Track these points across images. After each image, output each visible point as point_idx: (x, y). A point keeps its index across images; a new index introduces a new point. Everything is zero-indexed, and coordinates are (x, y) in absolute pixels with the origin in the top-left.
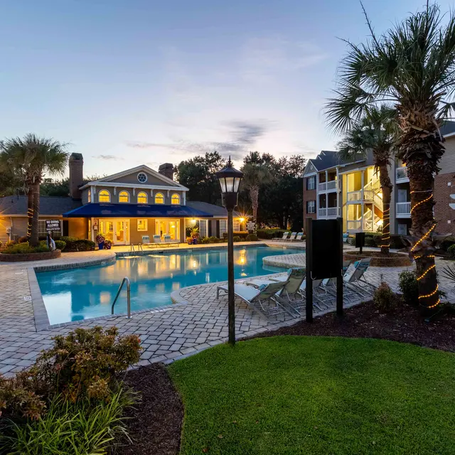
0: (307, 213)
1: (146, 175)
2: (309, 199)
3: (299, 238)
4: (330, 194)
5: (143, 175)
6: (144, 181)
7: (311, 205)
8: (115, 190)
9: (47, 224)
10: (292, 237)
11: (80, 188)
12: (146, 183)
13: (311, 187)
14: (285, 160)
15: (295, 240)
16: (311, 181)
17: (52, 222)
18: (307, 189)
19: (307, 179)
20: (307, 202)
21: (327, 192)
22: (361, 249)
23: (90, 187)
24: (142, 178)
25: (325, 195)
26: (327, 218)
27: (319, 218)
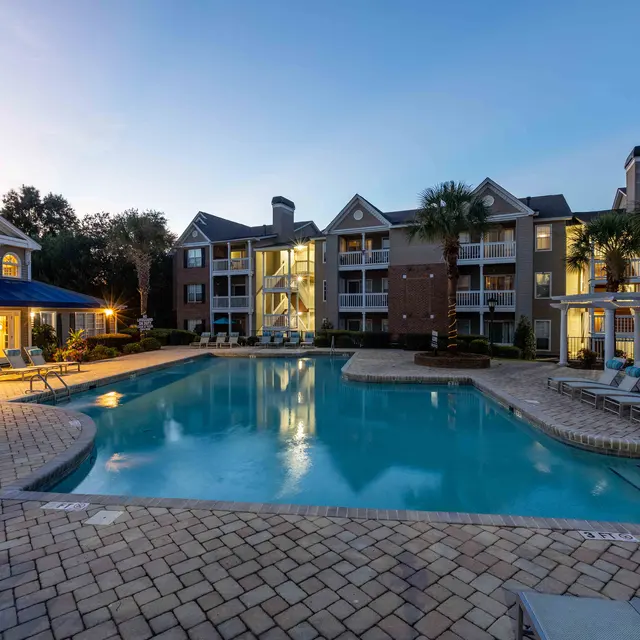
0: (186, 302)
2: (189, 281)
4: (235, 277)
7: (195, 290)
13: (194, 264)
16: (196, 254)
18: (185, 266)
19: (185, 251)
20: (185, 285)
21: (229, 273)
25: (226, 277)
26: (230, 310)
27: (214, 310)
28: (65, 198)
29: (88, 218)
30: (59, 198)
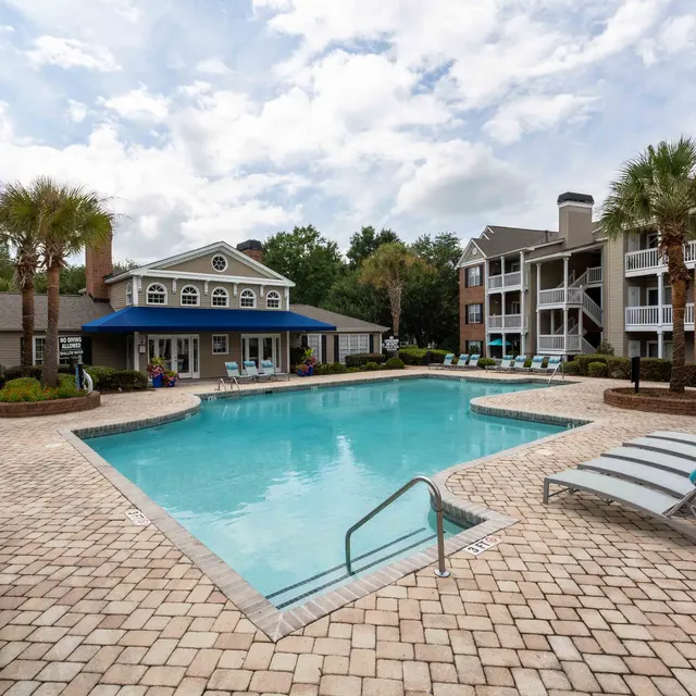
0: (467, 323)
1: (225, 258)
2: (470, 301)
3: (473, 363)
4: (507, 294)
5: (221, 259)
6: (222, 268)
7: (474, 310)
8: (174, 284)
9: (61, 344)
10: (461, 363)
11: (107, 281)
12: (226, 273)
13: (474, 283)
14: (427, 239)
15: (468, 367)
16: (475, 273)
17: (70, 340)
18: (466, 286)
19: (467, 270)
20: (467, 306)
21: (503, 290)
22: (637, 385)
23: (131, 278)
24: (219, 263)
25: (500, 294)
26: (503, 331)
27: (489, 331)
28: (393, 231)
29: (421, 246)
30: (389, 233)
